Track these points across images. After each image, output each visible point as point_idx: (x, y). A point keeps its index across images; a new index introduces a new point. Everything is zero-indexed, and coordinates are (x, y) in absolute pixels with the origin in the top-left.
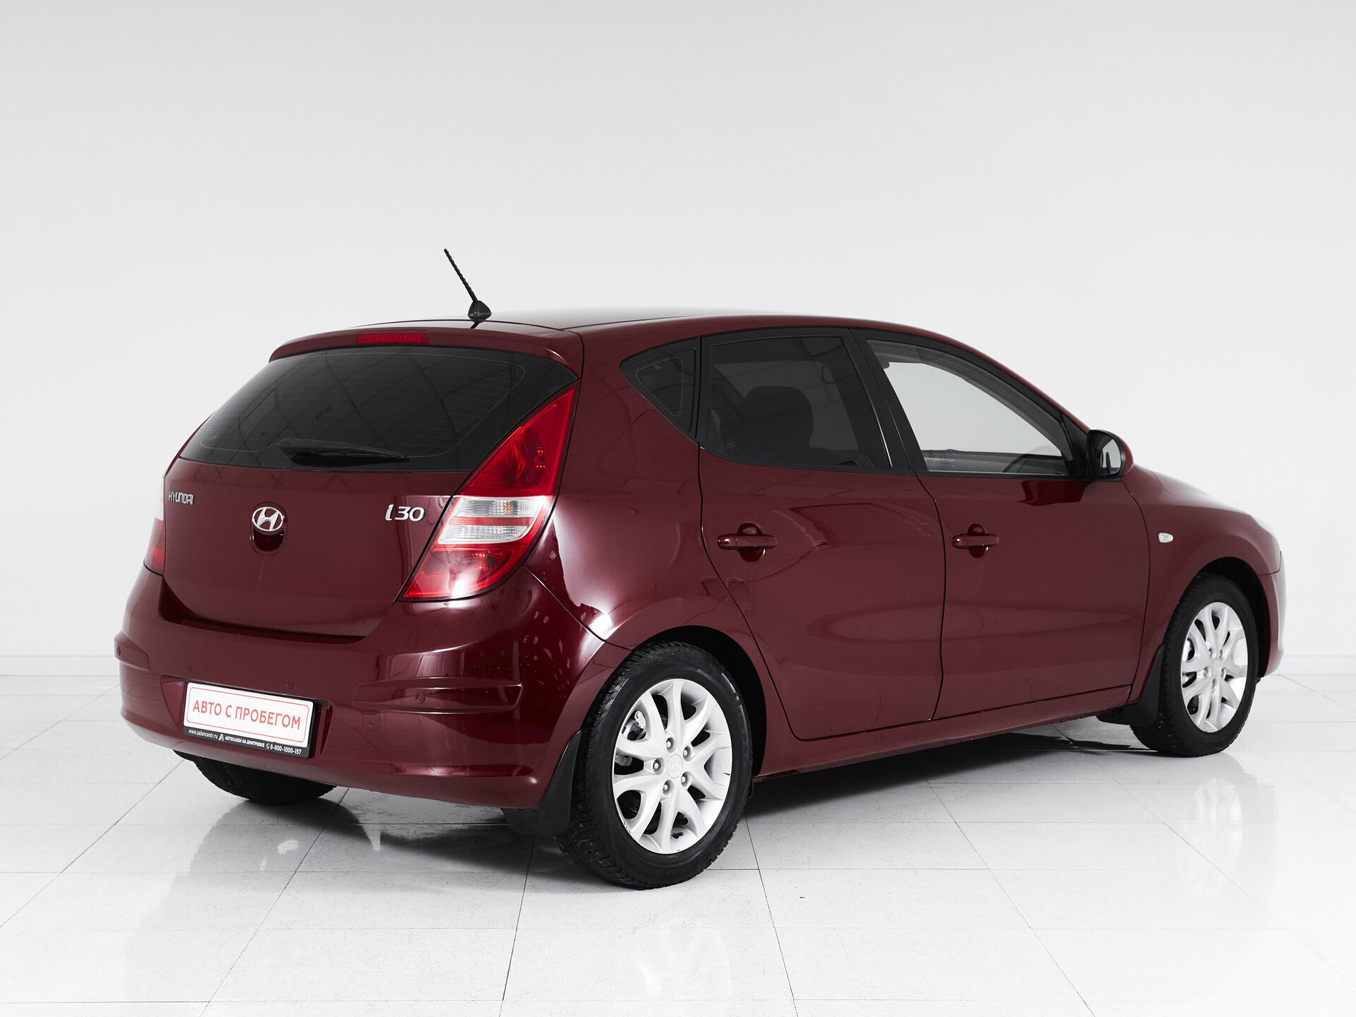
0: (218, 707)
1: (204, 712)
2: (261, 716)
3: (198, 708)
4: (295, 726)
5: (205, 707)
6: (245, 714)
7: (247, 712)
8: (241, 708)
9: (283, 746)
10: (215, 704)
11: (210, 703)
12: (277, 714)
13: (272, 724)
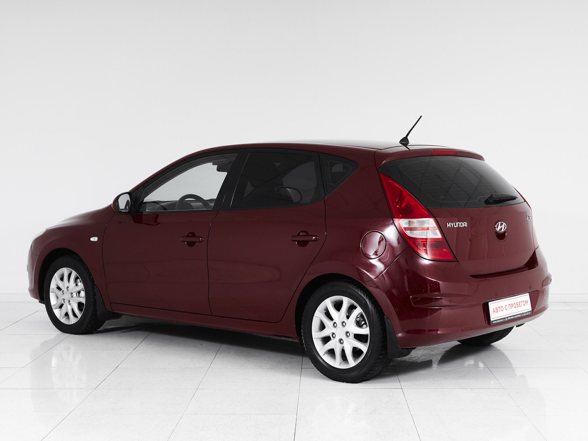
0: (502, 307)
1: (498, 312)
2: (517, 305)
3: (495, 311)
4: (527, 304)
5: (497, 310)
6: (512, 306)
8: (510, 305)
9: (526, 313)
11: (498, 307)
12: (521, 302)
13: (520, 306)
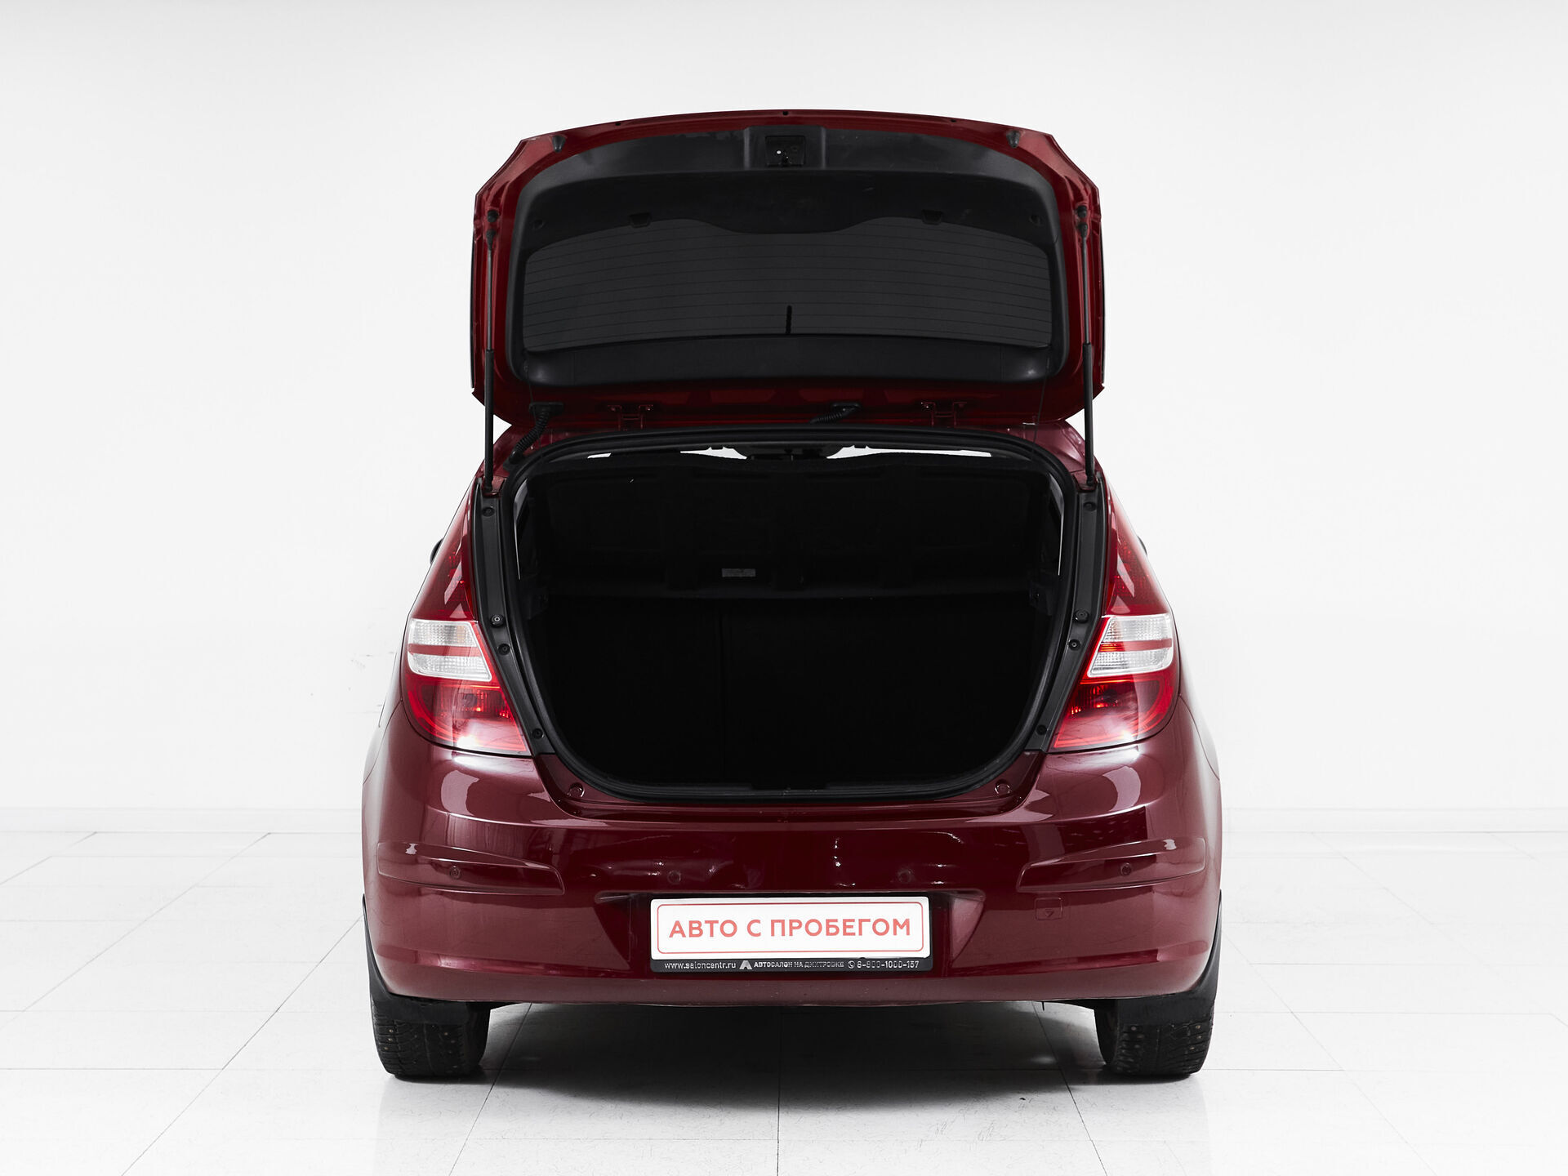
0: (729, 925)
1: (698, 936)
2: (828, 926)
3: (681, 932)
4: (900, 932)
5: (698, 929)
6: (792, 928)
7: (795, 924)
8: (783, 922)
10: (720, 923)
11: (706, 922)
12: (861, 921)
13: (854, 934)
